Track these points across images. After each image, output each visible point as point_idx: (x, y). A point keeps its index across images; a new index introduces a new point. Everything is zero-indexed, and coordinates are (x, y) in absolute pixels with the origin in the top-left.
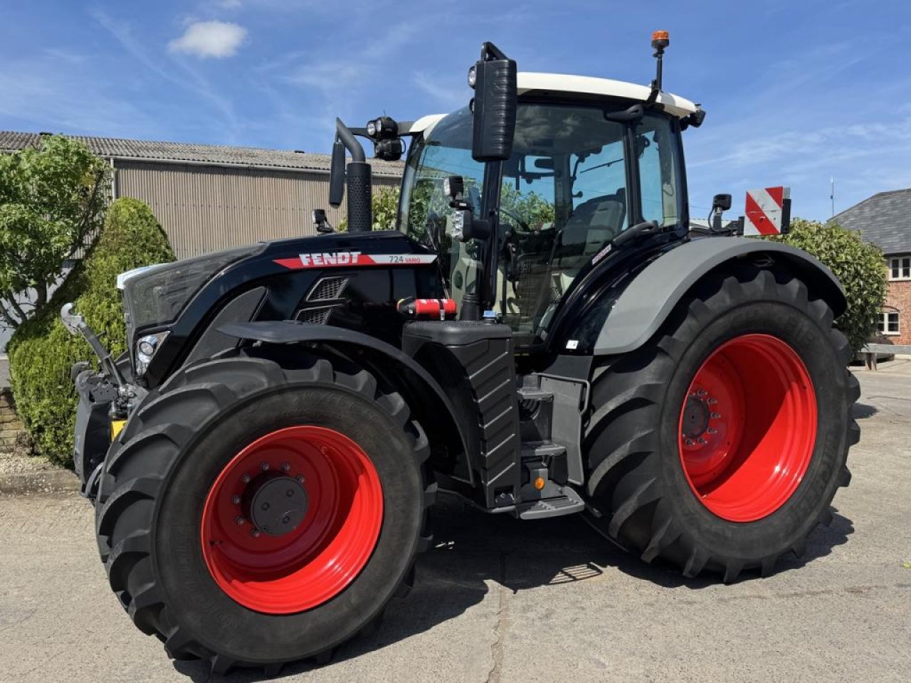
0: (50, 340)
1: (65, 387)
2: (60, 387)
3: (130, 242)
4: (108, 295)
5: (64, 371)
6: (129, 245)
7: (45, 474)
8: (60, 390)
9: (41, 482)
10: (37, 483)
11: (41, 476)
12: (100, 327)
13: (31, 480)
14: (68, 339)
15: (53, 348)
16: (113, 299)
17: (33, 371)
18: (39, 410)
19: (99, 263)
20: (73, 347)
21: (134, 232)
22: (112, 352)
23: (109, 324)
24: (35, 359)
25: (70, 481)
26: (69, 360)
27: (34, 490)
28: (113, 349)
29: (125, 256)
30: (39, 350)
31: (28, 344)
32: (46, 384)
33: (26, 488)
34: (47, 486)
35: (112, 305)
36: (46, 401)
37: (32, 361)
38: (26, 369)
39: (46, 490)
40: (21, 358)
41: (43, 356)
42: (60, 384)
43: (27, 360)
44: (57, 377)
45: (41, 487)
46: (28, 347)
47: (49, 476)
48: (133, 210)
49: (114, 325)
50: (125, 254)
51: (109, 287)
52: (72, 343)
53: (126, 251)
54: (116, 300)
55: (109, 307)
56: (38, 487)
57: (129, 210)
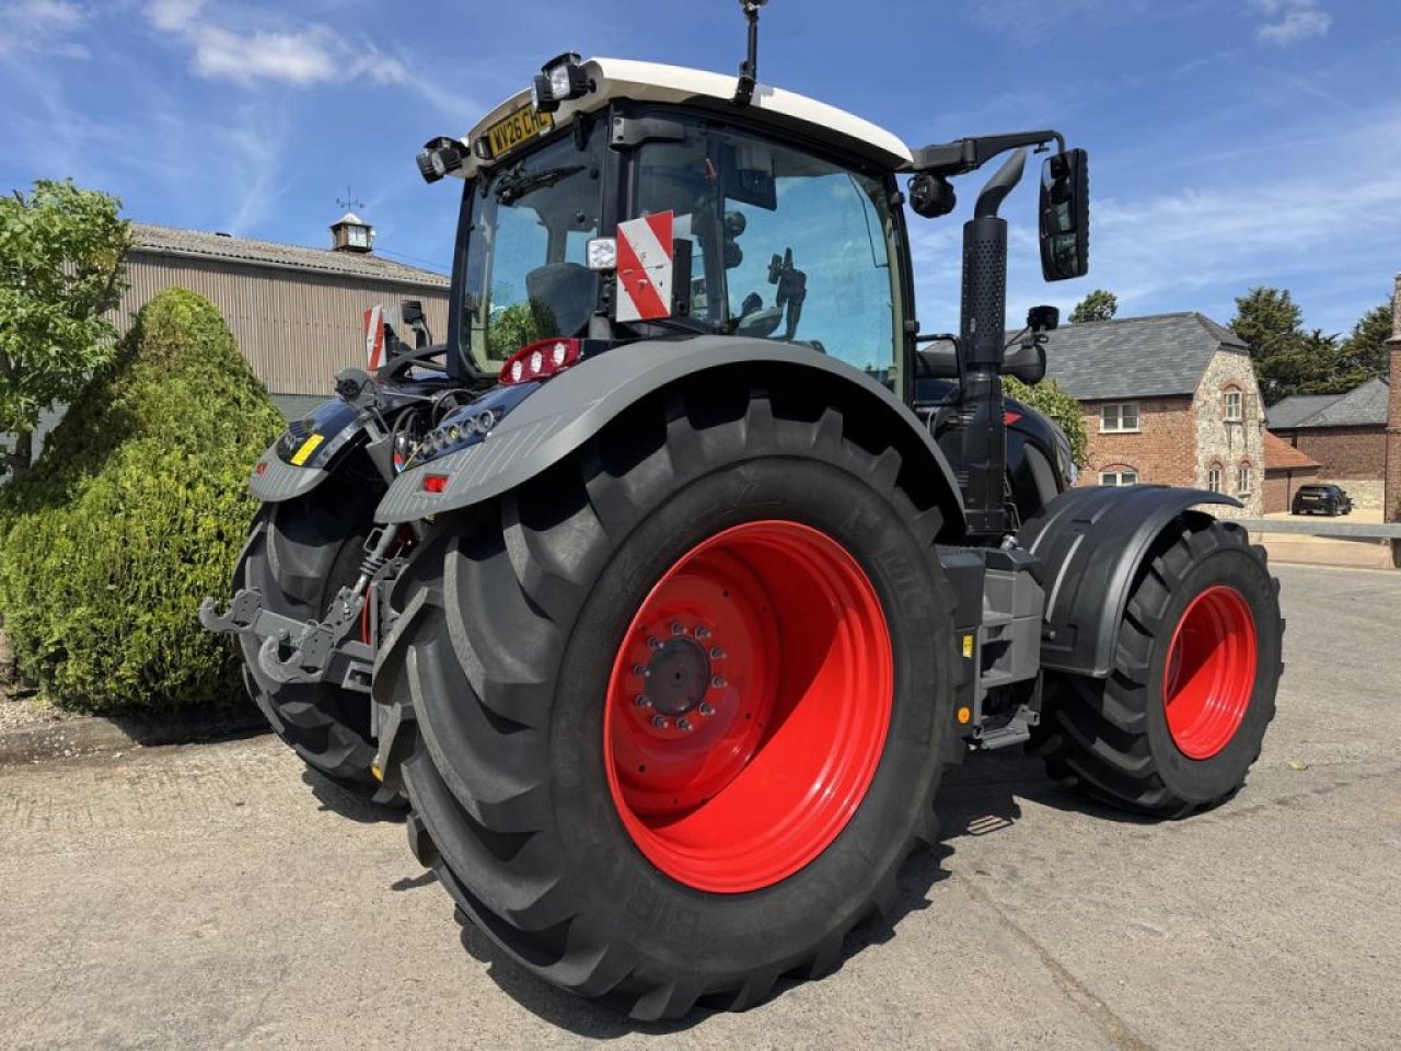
0: (83, 512)
1: (122, 587)
2: (111, 587)
3: (201, 359)
4: (179, 440)
5: (120, 562)
6: (202, 363)
7: (61, 728)
8: (111, 591)
9: (58, 741)
10: (51, 742)
11: (58, 731)
12: (177, 491)
13: (41, 738)
14: (120, 511)
15: (92, 526)
16: (188, 447)
17: (52, 562)
18: (69, 625)
19: (149, 389)
20: (133, 522)
21: (205, 343)
22: (200, 530)
23: (190, 486)
24: (57, 542)
25: (106, 735)
26: (126, 543)
27: (46, 753)
28: (201, 525)
29: (198, 381)
30: (63, 528)
31: (36, 518)
32: (85, 582)
33: (32, 753)
34: (68, 747)
35: (190, 456)
36: (80, 611)
37: (50, 545)
38: (38, 559)
39: (67, 752)
40: (26, 541)
41: (74, 538)
42: (112, 582)
43: (40, 545)
44: (105, 571)
45: (58, 749)
46: (39, 524)
47: (71, 730)
48: (198, 309)
49: (201, 488)
50: (196, 377)
51: (179, 427)
52: (128, 516)
53: (199, 372)
54: (195, 448)
55: (185, 458)
56: (53, 749)
57: (192, 309)
